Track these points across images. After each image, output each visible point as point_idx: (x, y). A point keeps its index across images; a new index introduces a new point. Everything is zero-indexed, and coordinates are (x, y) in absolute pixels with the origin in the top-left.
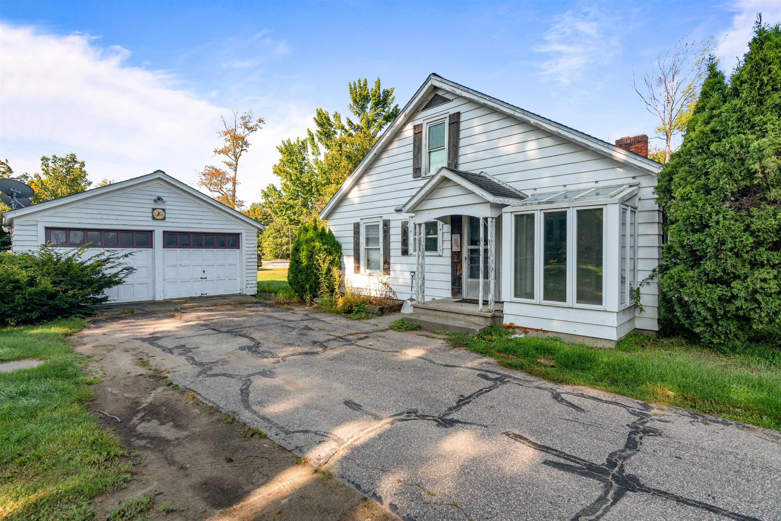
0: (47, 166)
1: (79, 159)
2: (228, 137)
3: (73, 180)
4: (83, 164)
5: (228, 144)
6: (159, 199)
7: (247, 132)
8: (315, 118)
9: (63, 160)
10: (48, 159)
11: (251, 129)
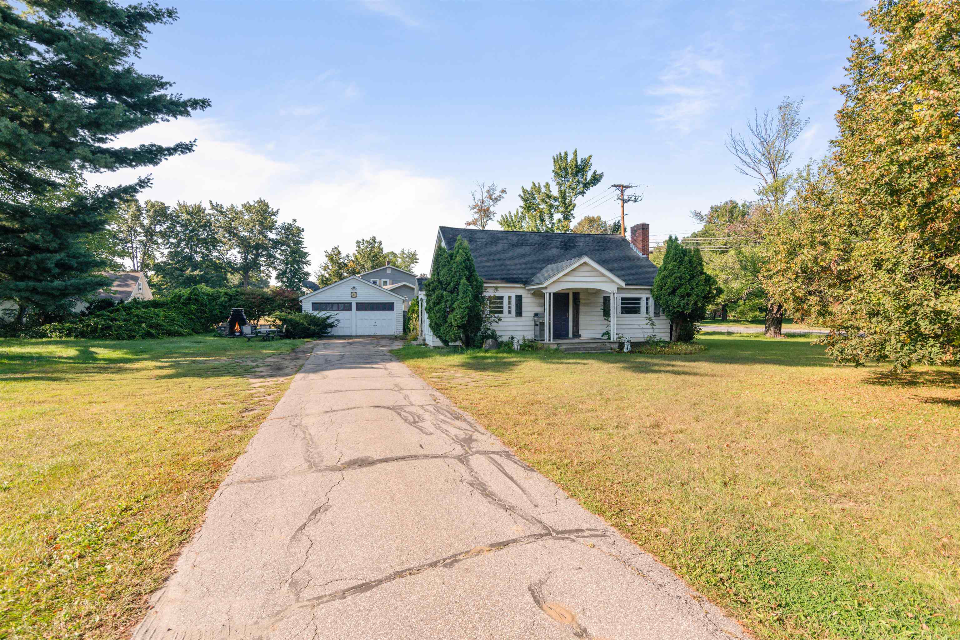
0: (359, 247)
1: (378, 240)
2: (475, 210)
3: (373, 257)
4: (380, 243)
5: (477, 216)
6: (354, 288)
7: (491, 203)
8: (520, 196)
9: (367, 242)
10: (359, 242)
11: (496, 200)
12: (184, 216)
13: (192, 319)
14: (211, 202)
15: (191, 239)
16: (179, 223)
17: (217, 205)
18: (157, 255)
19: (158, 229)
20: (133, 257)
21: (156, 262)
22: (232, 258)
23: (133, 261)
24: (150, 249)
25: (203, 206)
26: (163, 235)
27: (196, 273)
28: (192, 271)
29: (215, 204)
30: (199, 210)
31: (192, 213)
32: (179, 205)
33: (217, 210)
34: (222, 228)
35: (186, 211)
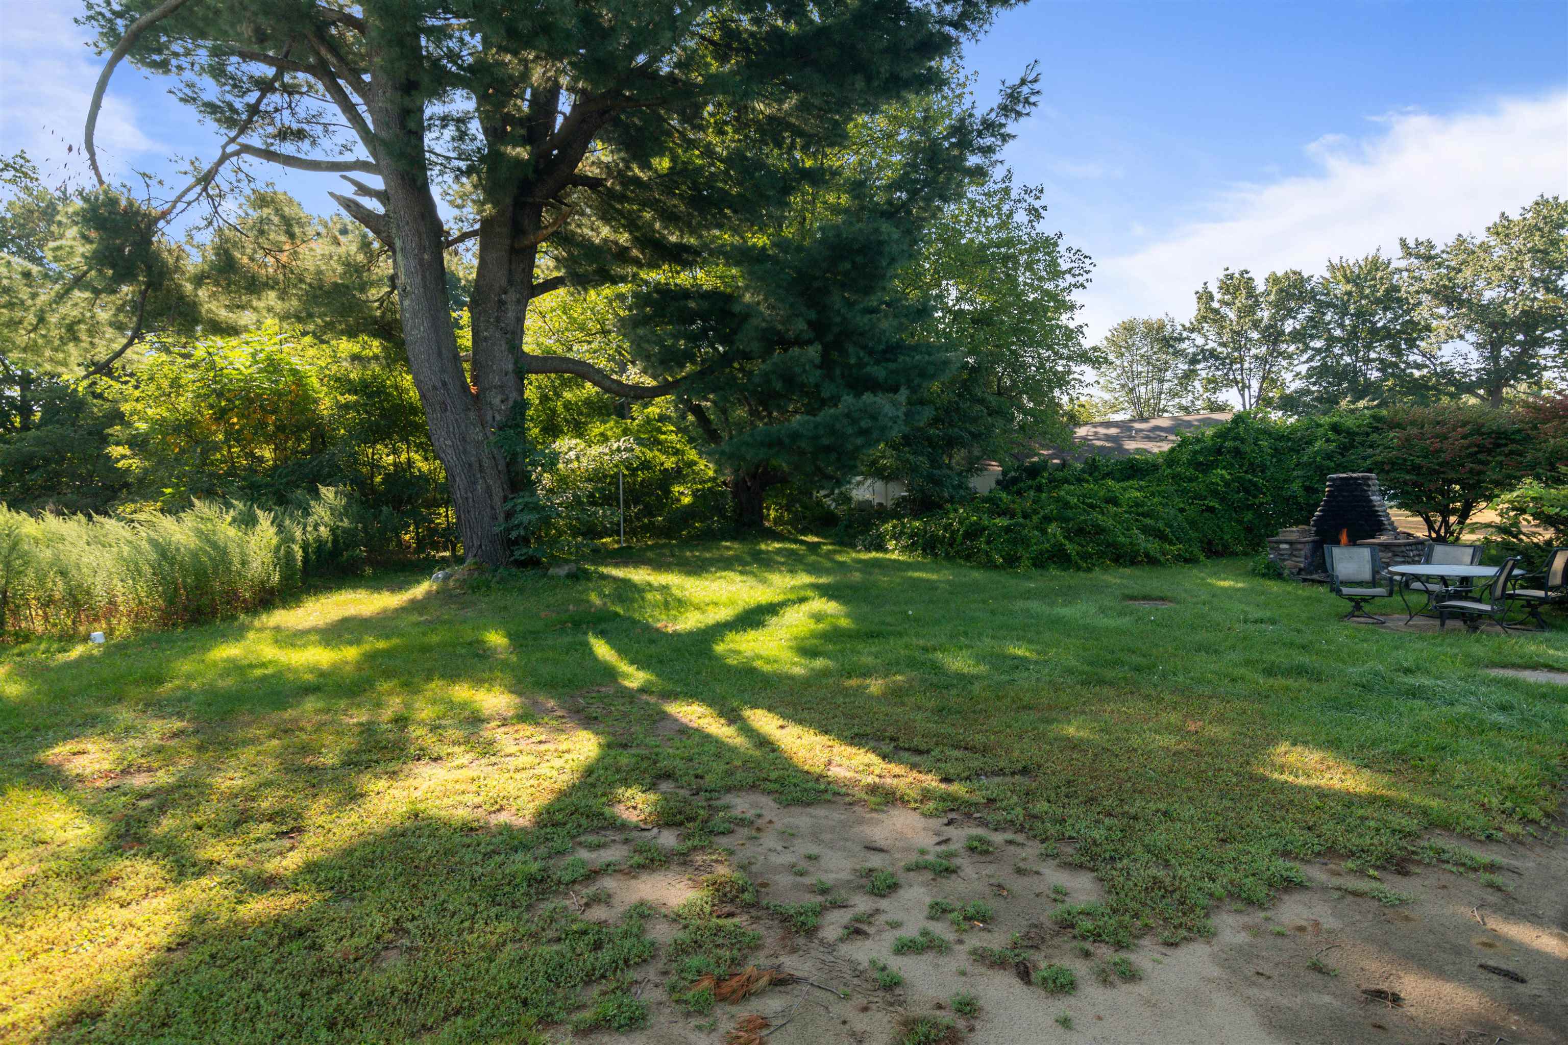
12: (1342, 288)
13: (1211, 510)
14: (1403, 243)
15: (1353, 334)
16: (1329, 305)
17: (1418, 244)
18: (1288, 376)
19: (1289, 326)
20: (1244, 387)
21: (1288, 392)
22: (1457, 364)
23: (1243, 396)
24: (1274, 369)
25: (1384, 257)
26: (1298, 336)
27: (1361, 404)
28: (1353, 402)
29: (1412, 244)
30: (1375, 264)
31: (1358, 276)
32: (1332, 268)
33: (1418, 256)
34: (1428, 292)
35: (1345, 276)
